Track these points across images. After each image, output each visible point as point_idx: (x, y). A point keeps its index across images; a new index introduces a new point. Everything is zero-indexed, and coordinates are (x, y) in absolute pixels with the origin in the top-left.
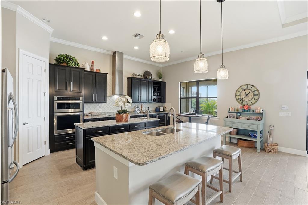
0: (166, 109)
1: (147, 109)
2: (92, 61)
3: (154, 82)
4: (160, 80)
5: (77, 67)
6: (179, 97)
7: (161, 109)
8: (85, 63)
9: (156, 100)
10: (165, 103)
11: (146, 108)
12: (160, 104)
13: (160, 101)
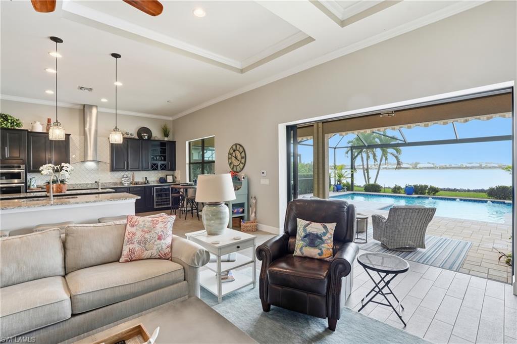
0: (177, 179)
1: (145, 179)
2: (48, 119)
3: (161, 143)
4: (166, 139)
5: (17, 128)
6: (187, 161)
7: (170, 179)
8: (35, 122)
9: (165, 167)
10: (175, 170)
11: (143, 178)
12: (168, 172)
13: (166, 168)
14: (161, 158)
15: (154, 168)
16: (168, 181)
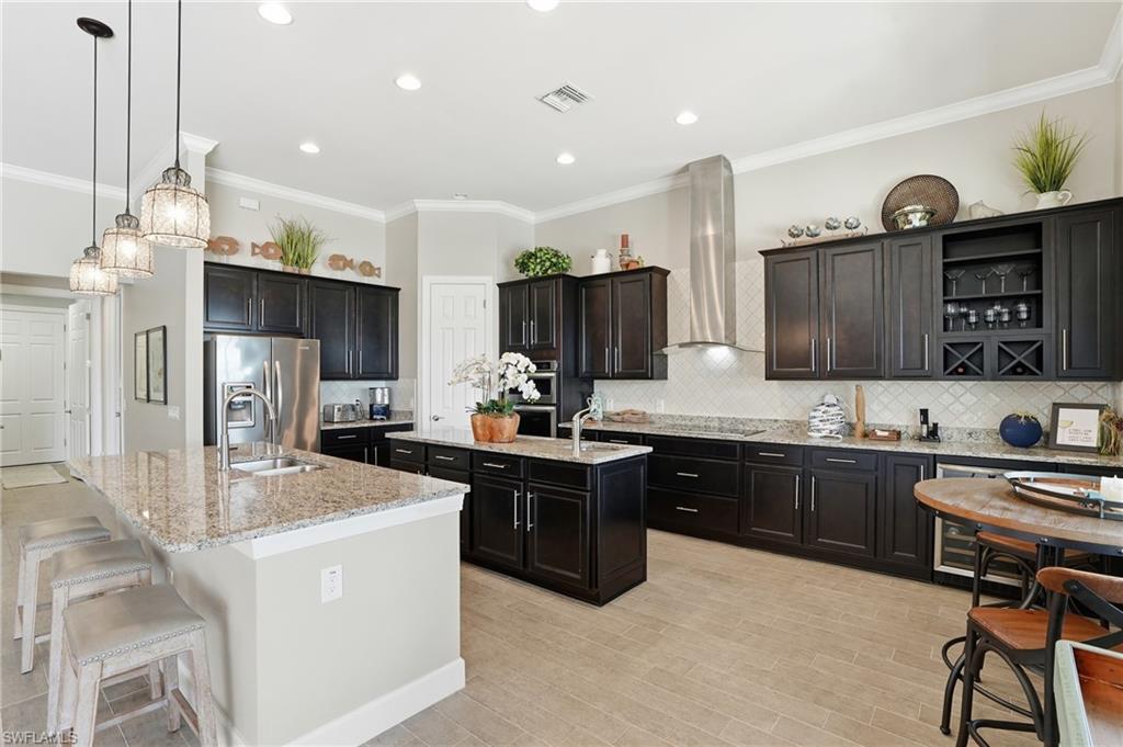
1: (917, 416)
2: (623, 237)
7: (1075, 428)
8: (596, 252)
11: (909, 412)
13: (1039, 365)
14: (1014, 314)
15: (960, 364)
16: (1063, 438)
